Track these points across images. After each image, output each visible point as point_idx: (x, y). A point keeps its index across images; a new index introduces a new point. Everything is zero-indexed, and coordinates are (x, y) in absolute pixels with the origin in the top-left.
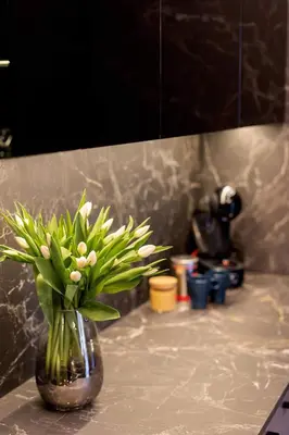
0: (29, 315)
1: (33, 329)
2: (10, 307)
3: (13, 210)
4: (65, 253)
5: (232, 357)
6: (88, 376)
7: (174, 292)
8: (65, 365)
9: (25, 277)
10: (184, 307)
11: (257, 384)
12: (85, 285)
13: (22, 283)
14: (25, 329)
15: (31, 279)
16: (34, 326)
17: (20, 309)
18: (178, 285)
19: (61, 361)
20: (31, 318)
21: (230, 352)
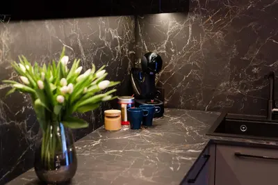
0: (28, 129)
1: (31, 138)
2: (17, 124)
3: (18, 62)
4: (53, 87)
5: (157, 154)
6: (67, 164)
7: (119, 118)
8: (53, 157)
9: (25, 105)
10: (126, 128)
11: (172, 168)
12: (66, 106)
13: (24, 109)
14: (26, 137)
15: (30, 106)
16: (32, 136)
17: (23, 125)
18: (122, 114)
19: (51, 155)
20: (30, 131)
21: (156, 152)
